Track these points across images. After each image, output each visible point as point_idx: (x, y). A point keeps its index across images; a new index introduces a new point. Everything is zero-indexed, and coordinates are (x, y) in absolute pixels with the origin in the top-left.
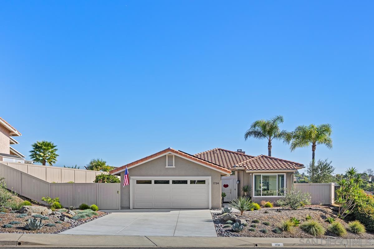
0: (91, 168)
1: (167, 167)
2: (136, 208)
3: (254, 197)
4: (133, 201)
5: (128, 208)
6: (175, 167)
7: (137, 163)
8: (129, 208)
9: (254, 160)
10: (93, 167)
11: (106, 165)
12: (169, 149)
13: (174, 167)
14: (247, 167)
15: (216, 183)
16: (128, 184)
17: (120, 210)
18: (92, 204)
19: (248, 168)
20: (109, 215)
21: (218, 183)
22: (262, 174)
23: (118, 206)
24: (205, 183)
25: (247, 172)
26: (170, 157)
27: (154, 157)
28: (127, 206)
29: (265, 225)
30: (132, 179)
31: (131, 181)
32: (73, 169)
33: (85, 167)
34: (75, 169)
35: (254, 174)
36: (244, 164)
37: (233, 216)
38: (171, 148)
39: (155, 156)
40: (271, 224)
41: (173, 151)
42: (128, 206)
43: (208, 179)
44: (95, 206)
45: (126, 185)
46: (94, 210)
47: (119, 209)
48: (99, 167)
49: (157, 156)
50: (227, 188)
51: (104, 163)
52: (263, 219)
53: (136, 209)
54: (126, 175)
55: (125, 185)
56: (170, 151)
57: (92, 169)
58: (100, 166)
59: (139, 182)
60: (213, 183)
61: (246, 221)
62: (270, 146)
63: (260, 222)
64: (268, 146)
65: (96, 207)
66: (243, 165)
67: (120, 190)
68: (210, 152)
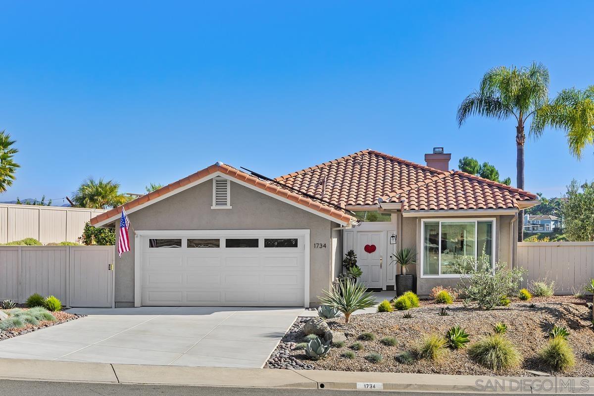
0: (80, 202)
1: (214, 207)
2: (148, 303)
3: (422, 276)
4: (143, 288)
5: (130, 304)
6: (231, 207)
7: (149, 200)
8: (132, 304)
9: (429, 184)
10: (84, 198)
11: (119, 192)
12: (216, 167)
13: (229, 207)
14: (405, 203)
15: (320, 246)
16: (128, 250)
17: (114, 309)
18: (48, 295)
19: (406, 207)
20: (81, 319)
21: (325, 246)
22: (441, 221)
23: (109, 301)
24: (296, 245)
25: (405, 215)
26: (221, 183)
27: (184, 185)
28: (128, 301)
29: (385, 344)
30: (141, 236)
31: (137, 241)
32: (36, 207)
33: (67, 198)
34: (41, 207)
35: (423, 220)
36: (403, 195)
37: (321, 324)
38: (221, 164)
39: (187, 184)
40: (399, 341)
41: (224, 170)
42: (130, 299)
43: (303, 235)
44: (55, 299)
45: (125, 251)
46: (51, 309)
47: (111, 308)
48: (100, 198)
49: (190, 182)
50: (373, 253)
51: (113, 189)
52: (388, 330)
53: (150, 307)
54: (123, 229)
55: (123, 251)
56: (218, 170)
57: (83, 205)
58: (103, 197)
59: (155, 243)
60: (315, 246)
61: (346, 335)
62: (522, 137)
63: (377, 337)
64: (517, 137)
65: (57, 303)
66: (399, 198)
67: (114, 262)
68: (347, 160)
